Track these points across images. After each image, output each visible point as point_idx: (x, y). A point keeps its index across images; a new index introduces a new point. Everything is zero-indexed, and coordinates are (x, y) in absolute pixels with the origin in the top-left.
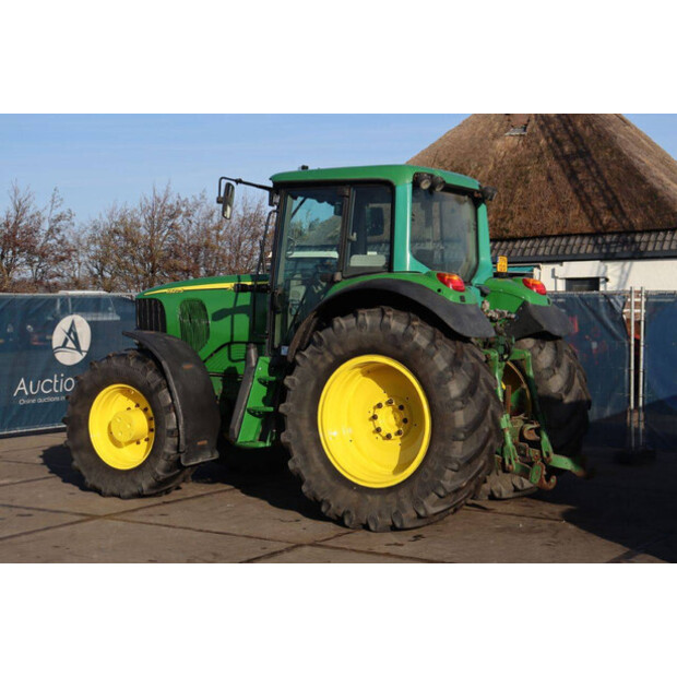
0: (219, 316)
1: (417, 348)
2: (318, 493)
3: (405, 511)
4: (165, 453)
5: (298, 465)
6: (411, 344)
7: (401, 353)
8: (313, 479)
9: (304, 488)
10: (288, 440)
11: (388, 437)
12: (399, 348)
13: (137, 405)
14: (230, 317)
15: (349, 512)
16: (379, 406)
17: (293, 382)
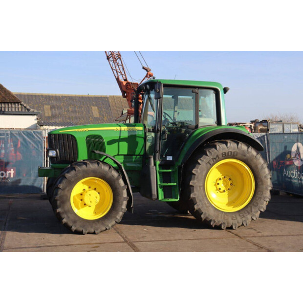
0: (111, 142)
1: (253, 156)
2: (209, 217)
3: (248, 219)
4: (122, 209)
5: (200, 207)
6: (250, 154)
7: (245, 158)
8: (206, 212)
9: (202, 216)
10: (194, 197)
11: (224, 191)
12: (245, 156)
13: (90, 187)
14: (117, 143)
15: (224, 223)
16: (220, 179)
17: (197, 172)
